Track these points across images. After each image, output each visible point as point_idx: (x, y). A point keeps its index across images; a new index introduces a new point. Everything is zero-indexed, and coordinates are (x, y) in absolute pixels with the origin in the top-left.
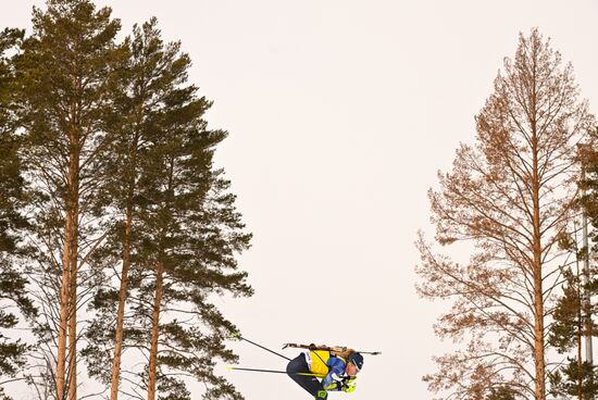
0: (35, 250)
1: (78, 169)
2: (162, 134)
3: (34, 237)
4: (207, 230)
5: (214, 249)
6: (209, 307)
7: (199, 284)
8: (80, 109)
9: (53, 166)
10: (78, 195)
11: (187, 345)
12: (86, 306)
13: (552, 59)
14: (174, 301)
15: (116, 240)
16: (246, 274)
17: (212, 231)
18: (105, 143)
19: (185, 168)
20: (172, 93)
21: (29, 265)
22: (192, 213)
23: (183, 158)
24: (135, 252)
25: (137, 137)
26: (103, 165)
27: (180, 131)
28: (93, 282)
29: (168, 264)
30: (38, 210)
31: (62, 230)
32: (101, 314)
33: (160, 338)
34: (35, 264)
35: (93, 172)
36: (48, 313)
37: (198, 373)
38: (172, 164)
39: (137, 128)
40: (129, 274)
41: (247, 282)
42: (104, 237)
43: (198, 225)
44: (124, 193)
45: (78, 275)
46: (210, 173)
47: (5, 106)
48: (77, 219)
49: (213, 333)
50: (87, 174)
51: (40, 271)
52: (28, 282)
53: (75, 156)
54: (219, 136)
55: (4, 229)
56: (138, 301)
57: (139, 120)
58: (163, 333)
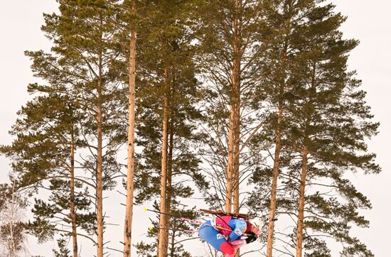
0: (206, 136)
1: (240, 72)
2: (306, 43)
3: (206, 125)
4: (343, 120)
5: (349, 135)
6: (345, 182)
7: (336, 164)
8: (241, 24)
9: (220, 69)
10: (240, 92)
11: (327, 212)
12: (246, 181)
14: (317, 177)
15: (270, 128)
16: (374, 155)
17: (347, 120)
18: (261, 51)
19: (324, 70)
20: (314, 10)
21: (202, 148)
22: (330, 106)
23: (323, 62)
24: (285, 137)
25: (286, 46)
26: (260, 68)
27: (321, 41)
28: (252, 161)
29: (312, 147)
30: (208, 105)
31: (227, 120)
32: (259, 187)
33: (306, 206)
34: (207, 147)
35: (252, 74)
36: (217, 186)
37: (337, 235)
38: (314, 67)
39: (286, 39)
40: (281, 155)
41: (376, 161)
42: (260, 125)
43: (336, 116)
44: (276, 91)
45: (240, 156)
46: (345, 74)
47: (182, 22)
48: (239, 111)
49: (348, 203)
50: (246, 75)
51: (210, 153)
52: (201, 162)
53: (237, 62)
54: (353, 44)
55: (182, 120)
56: (288, 177)
57: (288, 32)
58: (308, 202)
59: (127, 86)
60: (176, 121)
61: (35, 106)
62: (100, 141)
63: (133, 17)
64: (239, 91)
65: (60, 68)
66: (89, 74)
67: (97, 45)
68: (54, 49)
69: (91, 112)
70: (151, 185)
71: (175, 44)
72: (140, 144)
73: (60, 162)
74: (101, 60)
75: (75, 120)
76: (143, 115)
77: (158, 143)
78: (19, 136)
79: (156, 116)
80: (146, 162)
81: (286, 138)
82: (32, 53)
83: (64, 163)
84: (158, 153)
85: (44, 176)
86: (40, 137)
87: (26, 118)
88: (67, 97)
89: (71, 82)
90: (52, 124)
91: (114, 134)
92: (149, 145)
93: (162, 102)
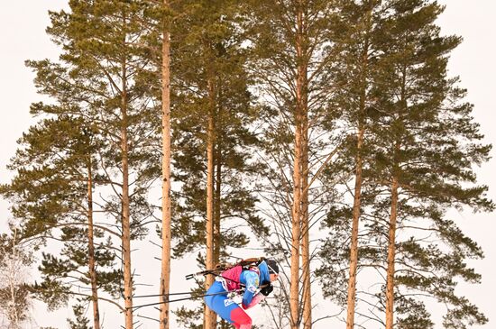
0: (264, 167)
1: (307, 82)
2: (392, 42)
3: (262, 153)
4: (443, 142)
5: (451, 162)
6: (448, 223)
7: (436, 199)
8: (306, 19)
10: (307, 109)
11: (425, 263)
12: (318, 225)
14: (410, 217)
15: (347, 155)
16: (486, 188)
17: (449, 143)
18: (333, 54)
19: (417, 77)
21: (258, 183)
22: (426, 124)
23: (416, 67)
24: (367, 166)
25: (367, 46)
26: (332, 77)
27: (412, 38)
28: (325, 199)
29: (403, 179)
30: (266, 126)
31: (291, 145)
32: (334, 232)
33: (397, 256)
34: (265, 181)
35: (322, 84)
36: (280, 233)
37: (438, 294)
38: (404, 74)
39: (367, 37)
40: (363, 190)
42: (335, 151)
43: (433, 136)
44: (354, 106)
45: (309, 192)
46: (445, 82)
47: (229, 18)
48: (307, 134)
49: (452, 251)
50: (315, 86)
51: (270, 189)
52: (258, 200)
53: (302, 69)
54: (454, 42)
55: (232, 147)
56: (373, 219)
57: (369, 28)
58: (400, 251)
59: (159, 103)
60: (224, 148)
61: (40, 132)
62: (126, 175)
63: (165, 13)
64: (306, 107)
65: (72, 82)
66: (109, 89)
67: (120, 51)
68: (64, 57)
69: (114, 139)
70: (193, 232)
71: (220, 47)
72: (178, 178)
73: (74, 204)
74: (125, 70)
75: (93, 149)
76: (181, 140)
77: (202, 177)
78: (20, 172)
79: (198, 141)
80: (186, 202)
81: (368, 168)
82: (34, 63)
83: (79, 205)
84: (202, 190)
85: (53, 223)
86: (48, 172)
87: (29, 148)
88: (81, 120)
89: (86, 99)
90: (63, 154)
91: (144, 166)
92: (190, 180)
93: (206, 123)
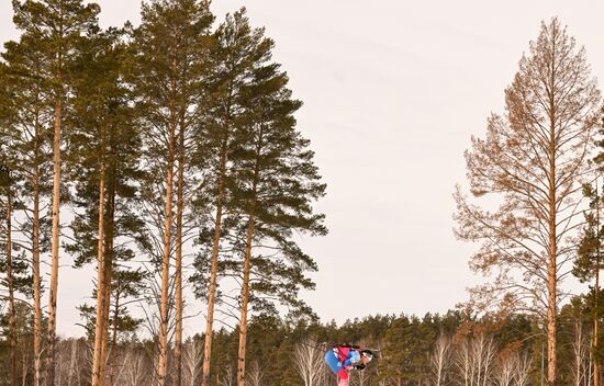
6: (291, 244)
13: (568, 43)
16: (323, 216)
32: (205, 248)
41: (324, 222)
62: (37, 203)
66: (23, 135)
72: (81, 205)
